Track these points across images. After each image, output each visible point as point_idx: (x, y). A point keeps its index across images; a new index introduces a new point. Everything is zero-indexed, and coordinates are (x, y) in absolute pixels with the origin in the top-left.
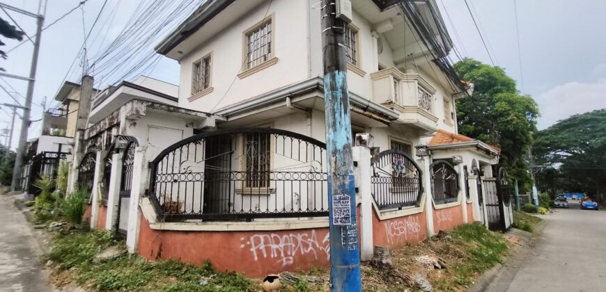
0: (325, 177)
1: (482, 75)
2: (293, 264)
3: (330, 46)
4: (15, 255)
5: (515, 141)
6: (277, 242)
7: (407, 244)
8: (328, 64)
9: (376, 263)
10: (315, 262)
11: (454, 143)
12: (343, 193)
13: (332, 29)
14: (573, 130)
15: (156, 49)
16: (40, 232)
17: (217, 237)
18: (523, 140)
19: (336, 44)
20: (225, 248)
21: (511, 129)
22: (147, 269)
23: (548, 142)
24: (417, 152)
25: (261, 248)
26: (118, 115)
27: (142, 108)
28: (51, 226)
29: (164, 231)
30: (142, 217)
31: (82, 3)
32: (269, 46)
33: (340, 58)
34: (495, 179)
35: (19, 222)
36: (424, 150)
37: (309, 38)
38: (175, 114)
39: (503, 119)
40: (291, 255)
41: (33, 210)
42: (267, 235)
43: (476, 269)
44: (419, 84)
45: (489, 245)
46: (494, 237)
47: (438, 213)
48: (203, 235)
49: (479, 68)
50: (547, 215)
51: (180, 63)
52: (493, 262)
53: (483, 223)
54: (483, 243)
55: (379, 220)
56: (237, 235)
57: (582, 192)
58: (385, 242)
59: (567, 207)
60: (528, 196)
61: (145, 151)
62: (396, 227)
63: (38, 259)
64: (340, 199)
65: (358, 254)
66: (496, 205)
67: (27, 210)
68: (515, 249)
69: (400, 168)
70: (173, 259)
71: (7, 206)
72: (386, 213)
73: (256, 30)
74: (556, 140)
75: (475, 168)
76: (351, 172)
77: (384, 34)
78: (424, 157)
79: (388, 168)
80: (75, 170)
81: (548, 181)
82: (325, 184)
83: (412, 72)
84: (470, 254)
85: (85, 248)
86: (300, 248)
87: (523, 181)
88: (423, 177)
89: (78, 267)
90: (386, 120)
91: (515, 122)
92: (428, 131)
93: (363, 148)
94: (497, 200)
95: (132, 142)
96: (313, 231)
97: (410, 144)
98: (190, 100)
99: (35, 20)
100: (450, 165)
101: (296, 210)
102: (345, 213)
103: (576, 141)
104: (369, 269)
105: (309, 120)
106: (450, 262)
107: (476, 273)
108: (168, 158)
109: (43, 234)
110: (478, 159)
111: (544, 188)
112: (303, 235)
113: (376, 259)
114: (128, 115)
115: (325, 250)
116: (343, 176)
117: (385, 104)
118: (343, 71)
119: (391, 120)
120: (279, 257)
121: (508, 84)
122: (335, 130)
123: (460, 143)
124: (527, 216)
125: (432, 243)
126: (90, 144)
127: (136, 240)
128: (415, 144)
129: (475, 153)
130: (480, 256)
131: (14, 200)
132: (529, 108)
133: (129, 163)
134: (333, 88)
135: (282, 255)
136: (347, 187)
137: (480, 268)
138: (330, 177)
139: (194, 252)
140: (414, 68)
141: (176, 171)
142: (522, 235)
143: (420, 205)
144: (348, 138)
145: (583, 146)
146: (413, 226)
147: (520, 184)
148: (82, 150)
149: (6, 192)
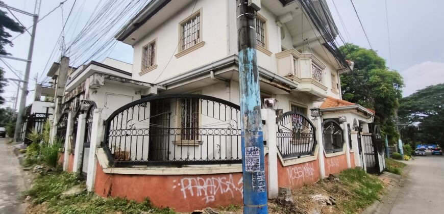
0: (240, 132)
1: (360, 56)
2: (215, 202)
3: (243, 29)
4: (4, 191)
5: (385, 105)
6: (202, 184)
7: (305, 185)
8: (242, 43)
9: (280, 201)
10: (232, 200)
11: (339, 106)
12: (254, 146)
13: (245, 15)
14: (429, 98)
15: (116, 37)
16: (26, 173)
17: (154, 180)
18: (392, 104)
19: (248, 27)
20: (161, 188)
21: (383, 96)
22: (100, 205)
23: (410, 106)
24: (312, 113)
25: (189, 188)
26: (84, 85)
27: (101, 80)
28: (35, 168)
29: (114, 175)
30: (98, 163)
31: (62, 3)
32: (199, 33)
33: (251, 38)
34: (370, 134)
35: (13, 164)
36: (317, 112)
37: (228, 26)
38: (126, 84)
39: (376, 89)
40: (213, 194)
41: (25, 156)
42: (194, 179)
43: (359, 206)
44: (312, 61)
45: (368, 186)
46: (372, 179)
47: (328, 160)
48: (143, 178)
49: (357, 50)
50: (410, 162)
51: (133, 47)
52: (373, 199)
53: (363, 168)
54: (364, 184)
55: (283, 166)
56: (170, 178)
57: (436, 144)
58: (288, 183)
59: (425, 156)
60: (395, 147)
61: (101, 112)
62: (296, 171)
63: (20, 195)
64: (251, 151)
65: (266, 195)
66: (372, 154)
67: (21, 156)
68: (389, 188)
69: (298, 125)
70: (120, 197)
71: (9, 153)
72: (288, 161)
73: (189, 22)
74: (416, 105)
75: (356, 126)
76: (260, 128)
77: (285, 24)
78: (318, 118)
79: (289, 126)
80: (55, 127)
81: (410, 135)
82: (240, 137)
83: (307, 53)
84: (354, 193)
85: (55, 187)
86: (220, 188)
87: (391, 136)
88: (317, 132)
89: (48, 202)
90: (287, 89)
91: (385, 91)
92: (319, 97)
93: (270, 110)
94: (373, 150)
95: (93, 105)
96: (231, 175)
97: (305, 107)
98: (141, 74)
99: (32, 18)
100: (336, 123)
101: (217, 158)
102: (256, 162)
103: (431, 106)
104: (275, 206)
105: (228, 88)
106: (339, 199)
107: (360, 209)
108: (117, 117)
109: (29, 174)
110: (358, 119)
111: (407, 141)
112: (222, 178)
113: (281, 198)
114: (91, 85)
115: (240, 190)
116: (254, 132)
117: (286, 76)
118: (254, 48)
119: (291, 88)
120: (203, 196)
121: (380, 62)
122: (247, 95)
123: (344, 107)
124: (395, 162)
125: (324, 183)
126: (65, 107)
127: (93, 181)
128: (310, 107)
129: (356, 114)
130: (362, 194)
131: (14, 148)
132: (396, 80)
133: (90, 122)
134: (246, 62)
135: (206, 194)
136: (257, 141)
137: (363, 204)
138: (243, 132)
139: (136, 191)
140: (308, 49)
141: (124, 127)
142: (394, 177)
143: (315, 154)
144: (257, 102)
145: (436, 109)
146: (309, 171)
147: (389, 138)
148: (60, 112)
149: (10, 142)
